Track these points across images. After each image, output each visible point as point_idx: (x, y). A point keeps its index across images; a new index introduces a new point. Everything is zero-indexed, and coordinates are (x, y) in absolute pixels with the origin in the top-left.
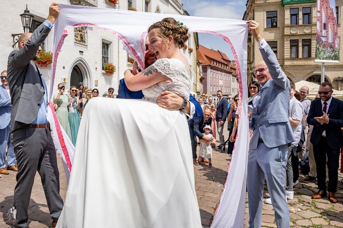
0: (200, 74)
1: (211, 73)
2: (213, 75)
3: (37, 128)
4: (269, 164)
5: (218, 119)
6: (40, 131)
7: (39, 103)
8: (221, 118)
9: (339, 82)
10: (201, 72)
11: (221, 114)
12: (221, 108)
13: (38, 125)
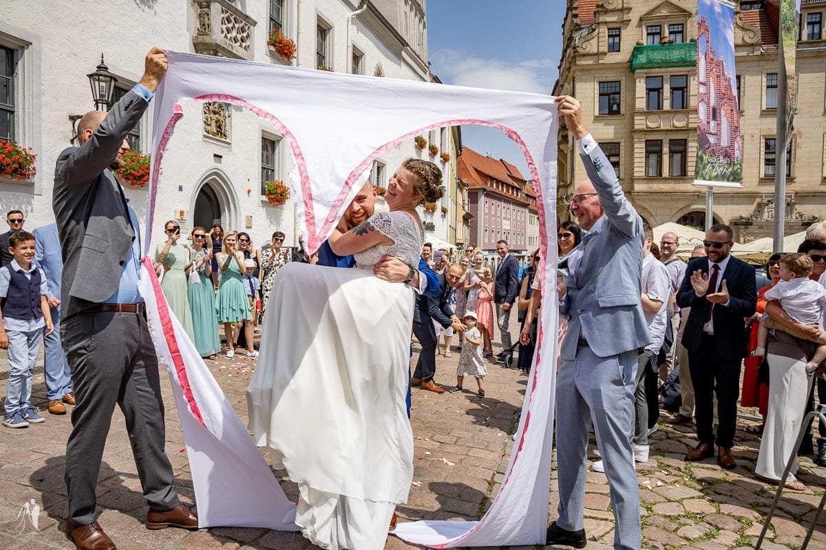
0: (464, 207)
1: (487, 205)
2: (490, 209)
3: (118, 311)
4: (599, 390)
5: (498, 299)
6: (124, 319)
7: (123, 259)
9: (741, 227)
10: (466, 202)
11: (504, 288)
12: (505, 277)
13: (120, 305)
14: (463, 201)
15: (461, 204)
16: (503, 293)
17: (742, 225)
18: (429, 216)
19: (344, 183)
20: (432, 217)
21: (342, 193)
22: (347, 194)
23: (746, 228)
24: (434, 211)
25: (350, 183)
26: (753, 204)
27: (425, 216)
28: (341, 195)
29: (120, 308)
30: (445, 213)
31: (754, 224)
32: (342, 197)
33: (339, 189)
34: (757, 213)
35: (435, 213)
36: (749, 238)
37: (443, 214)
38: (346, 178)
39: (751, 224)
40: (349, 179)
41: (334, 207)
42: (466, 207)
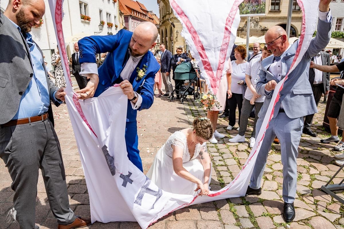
0: (123, 24)
1: (133, 23)
2: (134, 25)
3: (29, 123)
4: (290, 134)
5: (163, 71)
8: (166, 70)
9: (240, 31)
10: (124, 22)
11: (166, 65)
12: (165, 60)
13: (29, 118)
14: (122, 21)
15: (122, 23)
16: (165, 68)
17: (240, 30)
18: (110, 29)
19: (224, 29)
20: (111, 30)
21: (225, 37)
22: (229, 38)
23: (241, 32)
24: (112, 27)
25: (228, 28)
26: (244, 22)
27: (108, 29)
28: (225, 40)
29: (30, 121)
30: (117, 27)
31: (244, 30)
32: (227, 40)
33: (222, 35)
34: (246, 25)
35: (112, 28)
36: (242, 36)
37: (116, 28)
38: (224, 25)
39: (243, 30)
40: (226, 24)
41: (222, 50)
42: (124, 24)
